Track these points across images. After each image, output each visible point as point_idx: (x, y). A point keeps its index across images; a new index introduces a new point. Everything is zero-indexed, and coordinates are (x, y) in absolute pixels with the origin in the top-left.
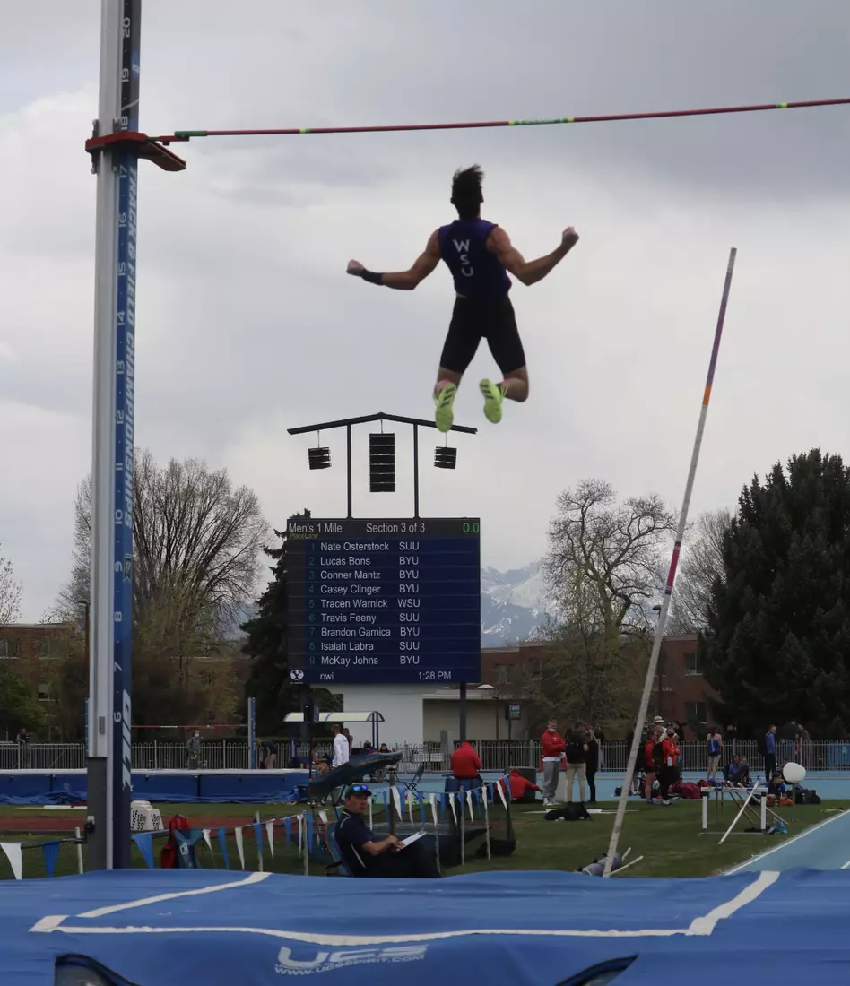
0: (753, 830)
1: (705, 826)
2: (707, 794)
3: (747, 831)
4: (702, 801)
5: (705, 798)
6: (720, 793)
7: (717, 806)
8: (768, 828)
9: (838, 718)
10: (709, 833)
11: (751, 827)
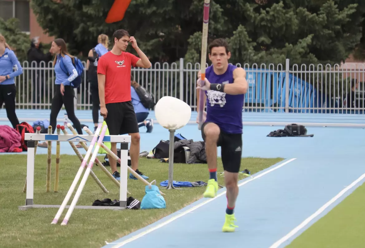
0: (108, 202)
1: (30, 195)
2: (33, 144)
3: (97, 203)
4: (26, 156)
5: (30, 150)
6: (54, 143)
7: (49, 161)
8: (130, 200)
9: (240, 28)
10: (35, 206)
11: (102, 198)
